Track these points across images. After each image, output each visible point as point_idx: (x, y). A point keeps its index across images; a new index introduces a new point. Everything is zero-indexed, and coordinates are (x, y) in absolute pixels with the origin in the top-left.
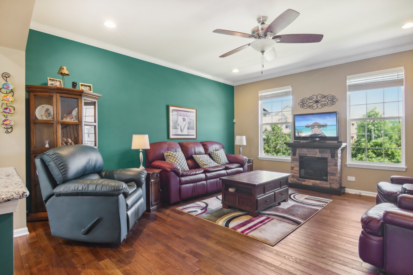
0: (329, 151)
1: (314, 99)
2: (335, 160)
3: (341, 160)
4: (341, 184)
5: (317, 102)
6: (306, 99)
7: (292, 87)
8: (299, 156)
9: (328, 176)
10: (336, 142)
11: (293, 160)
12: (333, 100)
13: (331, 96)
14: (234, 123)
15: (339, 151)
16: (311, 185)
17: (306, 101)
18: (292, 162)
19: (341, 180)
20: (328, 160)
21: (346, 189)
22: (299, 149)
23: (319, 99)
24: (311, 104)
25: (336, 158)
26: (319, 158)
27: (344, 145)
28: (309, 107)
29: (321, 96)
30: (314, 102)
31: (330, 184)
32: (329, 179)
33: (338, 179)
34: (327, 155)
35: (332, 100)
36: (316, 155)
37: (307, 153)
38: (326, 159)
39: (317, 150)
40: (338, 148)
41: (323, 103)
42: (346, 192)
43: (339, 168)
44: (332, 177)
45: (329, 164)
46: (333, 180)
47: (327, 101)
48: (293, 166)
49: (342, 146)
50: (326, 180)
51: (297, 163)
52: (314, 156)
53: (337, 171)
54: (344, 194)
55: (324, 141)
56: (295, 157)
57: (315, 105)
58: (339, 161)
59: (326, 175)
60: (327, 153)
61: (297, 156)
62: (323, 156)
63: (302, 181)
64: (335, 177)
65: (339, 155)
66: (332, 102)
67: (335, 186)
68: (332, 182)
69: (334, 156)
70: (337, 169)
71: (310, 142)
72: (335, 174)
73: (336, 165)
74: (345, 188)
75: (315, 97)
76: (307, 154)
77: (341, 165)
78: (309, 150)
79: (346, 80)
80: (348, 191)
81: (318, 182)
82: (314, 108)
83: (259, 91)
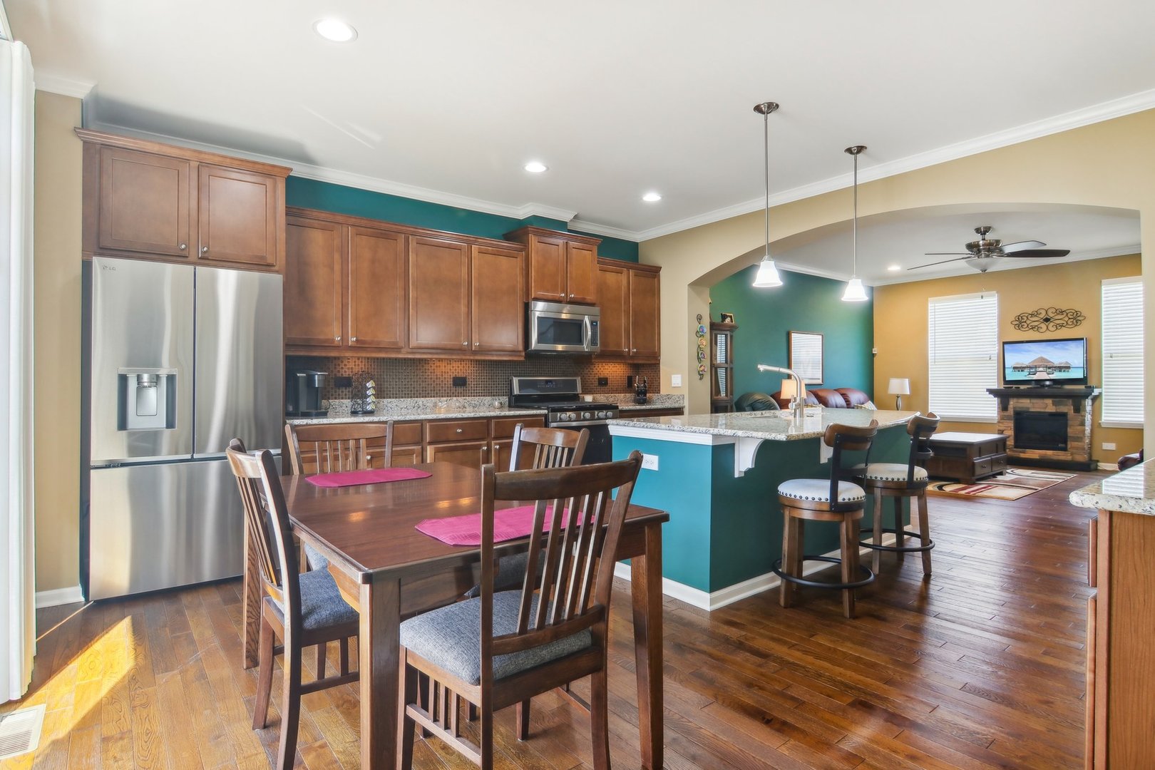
0: (1070, 401)
1: (1042, 316)
2: (1082, 416)
3: (1092, 416)
4: (1090, 455)
5: (1047, 320)
6: (1027, 315)
7: (997, 292)
8: (1014, 411)
9: (1069, 443)
10: (1082, 387)
11: (1002, 418)
12: (1076, 318)
13: (1074, 311)
14: (873, 355)
15: (1088, 402)
16: (1038, 458)
17: (1025, 318)
18: (1002, 421)
19: (1090, 448)
20: (1068, 416)
21: (1099, 464)
22: (1015, 400)
23: (1051, 315)
24: (1036, 324)
25: (1083, 414)
26: (1051, 414)
27: (1096, 392)
28: (1032, 328)
29: (1054, 311)
30: (1042, 321)
31: (1072, 454)
32: (1069, 446)
33: (1086, 447)
34: (1068, 408)
35: (1074, 318)
36: (1045, 408)
37: (1030, 406)
38: (1064, 415)
39: (1049, 401)
40: (1087, 397)
41: (1058, 322)
42: (1099, 468)
43: (1088, 429)
44: (1076, 444)
45: (1070, 423)
46: (1077, 448)
47: (1066, 319)
48: (1001, 428)
49: (1093, 394)
50: (1065, 449)
51: (1011, 424)
52: (1042, 410)
53: (1084, 434)
54: (1096, 470)
55: (1059, 386)
56: (1006, 413)
57: (1044, 326)
58: (1088, 418)
59: (1065, 442)
60: (1067, 405)
61: (1011, 412)
62: (1058, 411)
63: (1021, 452)
64: (1080, 444)
65: (1089, 408)
66: (1075, 321)
67: (1082, 458)
68: (1074, 451)
69: (1078, 409)
70: (1084, 430)
71: (1034, 388)
72: (1081, 438)
73: (1083, 424)
74: (1098, 461)
75: (1043, 313)
76: (1028, 408)
77: (1092, 425)
78: (1034, 401)
79: (1101, 286)
80: (1102, 466)
81: (1049, 453)
82: (1041, 330)
83: (929, 299)
